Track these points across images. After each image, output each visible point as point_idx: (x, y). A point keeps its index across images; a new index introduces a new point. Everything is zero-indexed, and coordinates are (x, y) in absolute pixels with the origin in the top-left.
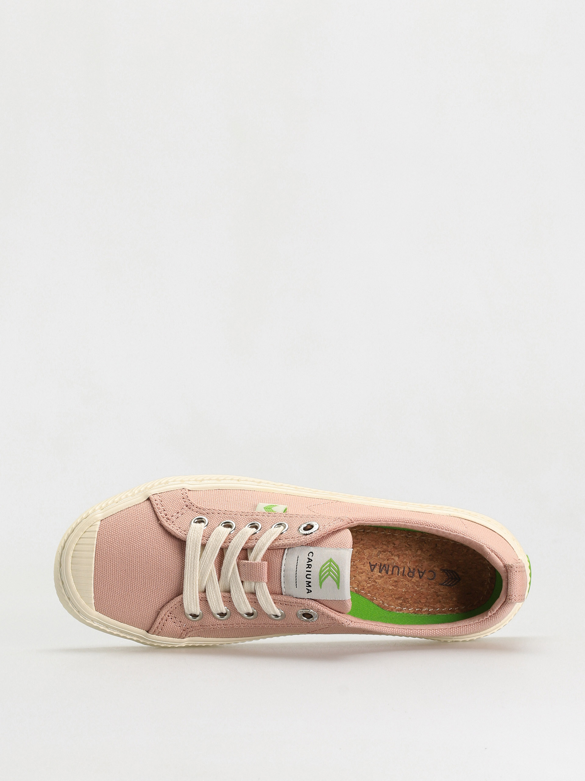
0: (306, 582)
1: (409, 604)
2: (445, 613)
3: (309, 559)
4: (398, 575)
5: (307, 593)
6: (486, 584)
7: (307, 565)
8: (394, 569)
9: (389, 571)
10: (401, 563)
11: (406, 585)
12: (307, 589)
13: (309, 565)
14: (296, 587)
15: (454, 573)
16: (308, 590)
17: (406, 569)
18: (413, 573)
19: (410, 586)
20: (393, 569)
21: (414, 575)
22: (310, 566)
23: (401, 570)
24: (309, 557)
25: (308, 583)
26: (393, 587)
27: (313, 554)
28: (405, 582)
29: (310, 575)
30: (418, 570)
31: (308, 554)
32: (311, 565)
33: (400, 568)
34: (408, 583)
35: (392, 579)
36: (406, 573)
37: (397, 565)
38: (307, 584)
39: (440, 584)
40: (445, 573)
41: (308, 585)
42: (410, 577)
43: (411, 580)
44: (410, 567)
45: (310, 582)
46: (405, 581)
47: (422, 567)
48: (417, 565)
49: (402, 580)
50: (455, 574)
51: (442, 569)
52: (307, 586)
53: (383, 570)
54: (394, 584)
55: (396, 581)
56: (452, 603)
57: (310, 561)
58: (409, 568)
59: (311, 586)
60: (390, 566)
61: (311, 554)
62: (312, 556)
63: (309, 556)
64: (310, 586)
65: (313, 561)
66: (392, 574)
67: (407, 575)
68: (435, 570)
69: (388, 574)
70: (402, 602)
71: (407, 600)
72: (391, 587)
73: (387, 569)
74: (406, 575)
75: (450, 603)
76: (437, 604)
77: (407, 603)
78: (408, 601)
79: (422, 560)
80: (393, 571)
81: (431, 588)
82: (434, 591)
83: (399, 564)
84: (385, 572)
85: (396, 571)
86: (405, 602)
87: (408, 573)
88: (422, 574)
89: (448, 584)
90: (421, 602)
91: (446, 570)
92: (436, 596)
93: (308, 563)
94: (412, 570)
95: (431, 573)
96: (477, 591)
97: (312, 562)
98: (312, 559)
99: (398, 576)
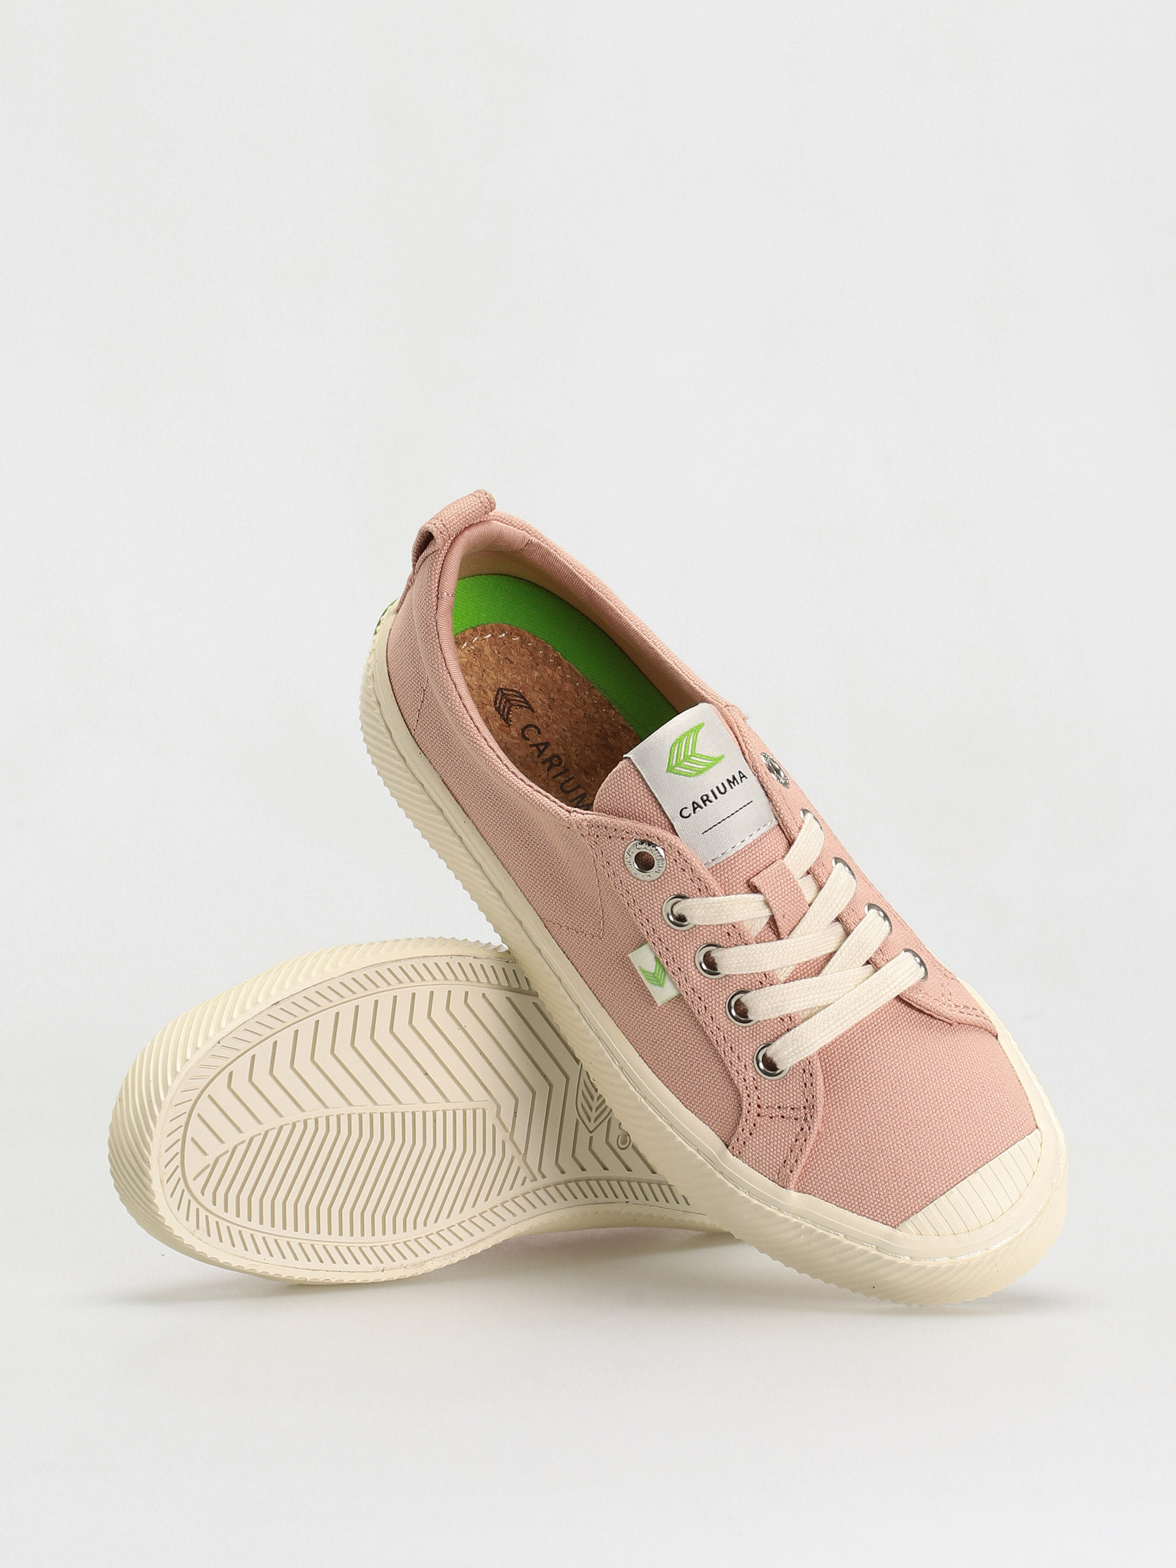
0: (732, 788)
1: (604, 725)
2: (571, 666)
3: (695, 809)
4: (573, 778)
5: (746, 778)
6: (473, 647)
7: (706, 805)
8: (569, 789)
9: (579, 794)
10: (551, 788)
11: (577, 755)
12: (742, 781)
13: (704, 802)
14: (752, 801)
15: (498, 705)
16: (741, 778)
17: (555, 774)
18: (550, 759)
19: (575, 749)
20: (571, 791)
21: (554, 756)
22: (705, 798)
23: (561, 779)
24: (693, 812)
25: (731, 784)
26: (599, 769)
27: (681, 811)
28: (574, 761)
29: (717, 788)
30: (539, 756)
31: (687, 819)
32: (702, 798)
33: (559, 783)
34: (572, 755)
35: (587, 781)
36: (560, 769)
37: (561, 791)
38: (735, 785)
39: (534, 712)
40: (510, 716)
41: (735, 781)
42: (560, 759)
43: (564, 754)
44: (546, 770)
45: (728, 781)
46: (572, 761)
47: (530, 755)
48: (534, 762)
49: (575, 766)
50: (498, 702)
51: (506, 725)
52: (738, 783)
53: (585, 803)
54: (592, 772)
55: (585, 773)
56: (546, 672)
57: (696, 804)
58: (548, 770)
59: (733, 776)
60: (570, 798)
61: (685, 813)
62: (686, 808)
63: (690, 815)
64: (734, 778)
65: (693, 800)
66: (579, 787)
67: (563, 765)
68: (517, 734)
69: (585, 793)
70: (609, 737)
71: (600, 734)
72: (600, 772)
73: (579, 799)
74: (564, 767)
75: (549, 675)
76: (567, 690)
77: (604, 729)
78: (601, 732)
79: (519, 762)
80: (574, 790)
81: (550, 719)
82: (550, 710)
83: (556, 788)
84: (586, 799)
85: (570, 784)
86: (607, 734)
87: (556, 766)
88: (540, 747)
89: (522, 700)
90: (585, 714)
91: (504, 719)
92: (556, 703)
93: (703, 805)
94: (547, 765)
95: (527, 736)
96: (496, 652)
97: (696, 801)
98: (691, 803)
99: (575, 776)
